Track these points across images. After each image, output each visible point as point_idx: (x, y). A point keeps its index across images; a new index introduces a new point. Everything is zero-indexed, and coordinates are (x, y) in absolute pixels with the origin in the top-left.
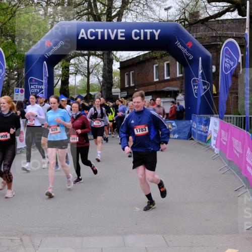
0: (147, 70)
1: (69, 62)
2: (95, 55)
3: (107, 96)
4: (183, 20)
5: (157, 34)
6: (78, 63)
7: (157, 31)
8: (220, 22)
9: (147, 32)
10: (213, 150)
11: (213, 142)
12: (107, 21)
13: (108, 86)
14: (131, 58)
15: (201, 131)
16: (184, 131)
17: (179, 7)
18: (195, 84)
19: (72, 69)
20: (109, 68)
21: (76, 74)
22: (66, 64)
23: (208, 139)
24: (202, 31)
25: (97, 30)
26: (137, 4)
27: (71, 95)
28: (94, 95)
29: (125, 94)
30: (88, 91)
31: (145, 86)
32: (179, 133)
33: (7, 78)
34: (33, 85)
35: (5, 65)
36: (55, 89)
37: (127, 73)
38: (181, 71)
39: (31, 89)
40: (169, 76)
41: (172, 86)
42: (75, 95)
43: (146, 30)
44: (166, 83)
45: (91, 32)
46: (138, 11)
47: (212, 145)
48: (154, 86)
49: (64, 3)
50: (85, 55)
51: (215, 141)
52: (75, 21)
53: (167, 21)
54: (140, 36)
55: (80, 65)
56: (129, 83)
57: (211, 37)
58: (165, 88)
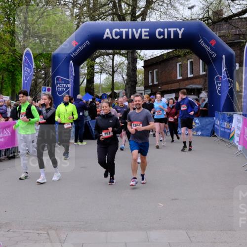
0: (170, 69)
1: (95, 61)
2: (119, 54)
3: (130, 94)
4: (206, 19)
5: (180, 33)
6: (103, 62)
7: (180, 30)
8: (244, 20)
9: (170, 31)
10: (237, 147)
11: (236, 139)
12: (131, 20)
13: (133, 84)
14: (155, 56)
15: (225, 128)
16: (207, 128)
17: (203, 6)
18: (218, 81)
19: (97, 68)
20: (134, 67)
21: (101, 73)
23: (231, 135)
24: (225, 29)
25: (121, 30)
26: (161, 4)
27: (96, 94)
28: (119, 93)
29: (149, 92)
30: (113, 89)
31: (169, 84)
32: (202, 130)
33: (34, 77)
34: (59, 84)
35: (34, 65)
36: (80, 87)
37: (151, 71)
38: (205, 68)
40: (192, 74)
41: (195, 84)
42: (99, 93)
43: (169, 29)
44: (190, 81)
45: (116, 32)
46: (162, 10)
47: (235, 142)
48: (178, 84)
49: (90, 4)
50: (110, 54)
51: (238, 138)
52: (100, 21)
53: (191, 20)
54: (164, 35)
55: (105, 64)
56: (153, 81)
57: (235, 35)
58: (189, 86)
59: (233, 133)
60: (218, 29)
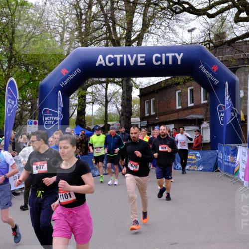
0: (169, 97)
1: (86, 90)
2: (111, 82)
3: (125, 126)
4: (207, 42)
5: (179, 58)
6: (95, 91)
7: (179, 55)
8: (248, 43)
10: (242, 183)
11: (242, 174)
12: (126, 46)
13: (127, 115)
14: (152, 84)
15: (228, 162)
16: (209, 162)
17: (204, 28)
18: (221, 111)
19: (89, 98)
20: (128, 96)
21: (93, 103)
22: (82, 92)
23: (236, 170)
24: (228, 54)
25: (115, 56)
26: (158, 27)
27: (87, 126)
29: (145, 123)
30: (106, 121)
31: (167, 114)
32: (203, 165)
34: (47, 116)
35: (18, 95)
36: (70, 119)
37: (147, 101)
38: (206, 96)
39: (45, 121)
40: (193, 102)
41: (196, 113)
42: (91, 125)
43: (167, 55)
44: (190, 111)
45: (109, 58)
46: (159, 34)
47: (241, 178)
48: (177, 114)
49: (81, 28)
50: (103, 82)
51: (243, 173)
52: (92, 47)
53: (191, 44)
54: (162, 61)
55: (97, 94)
56: (150, 111)
57: (238, 59)
58: (189, 116)
59: (238, 166)
60: (221, 53)
